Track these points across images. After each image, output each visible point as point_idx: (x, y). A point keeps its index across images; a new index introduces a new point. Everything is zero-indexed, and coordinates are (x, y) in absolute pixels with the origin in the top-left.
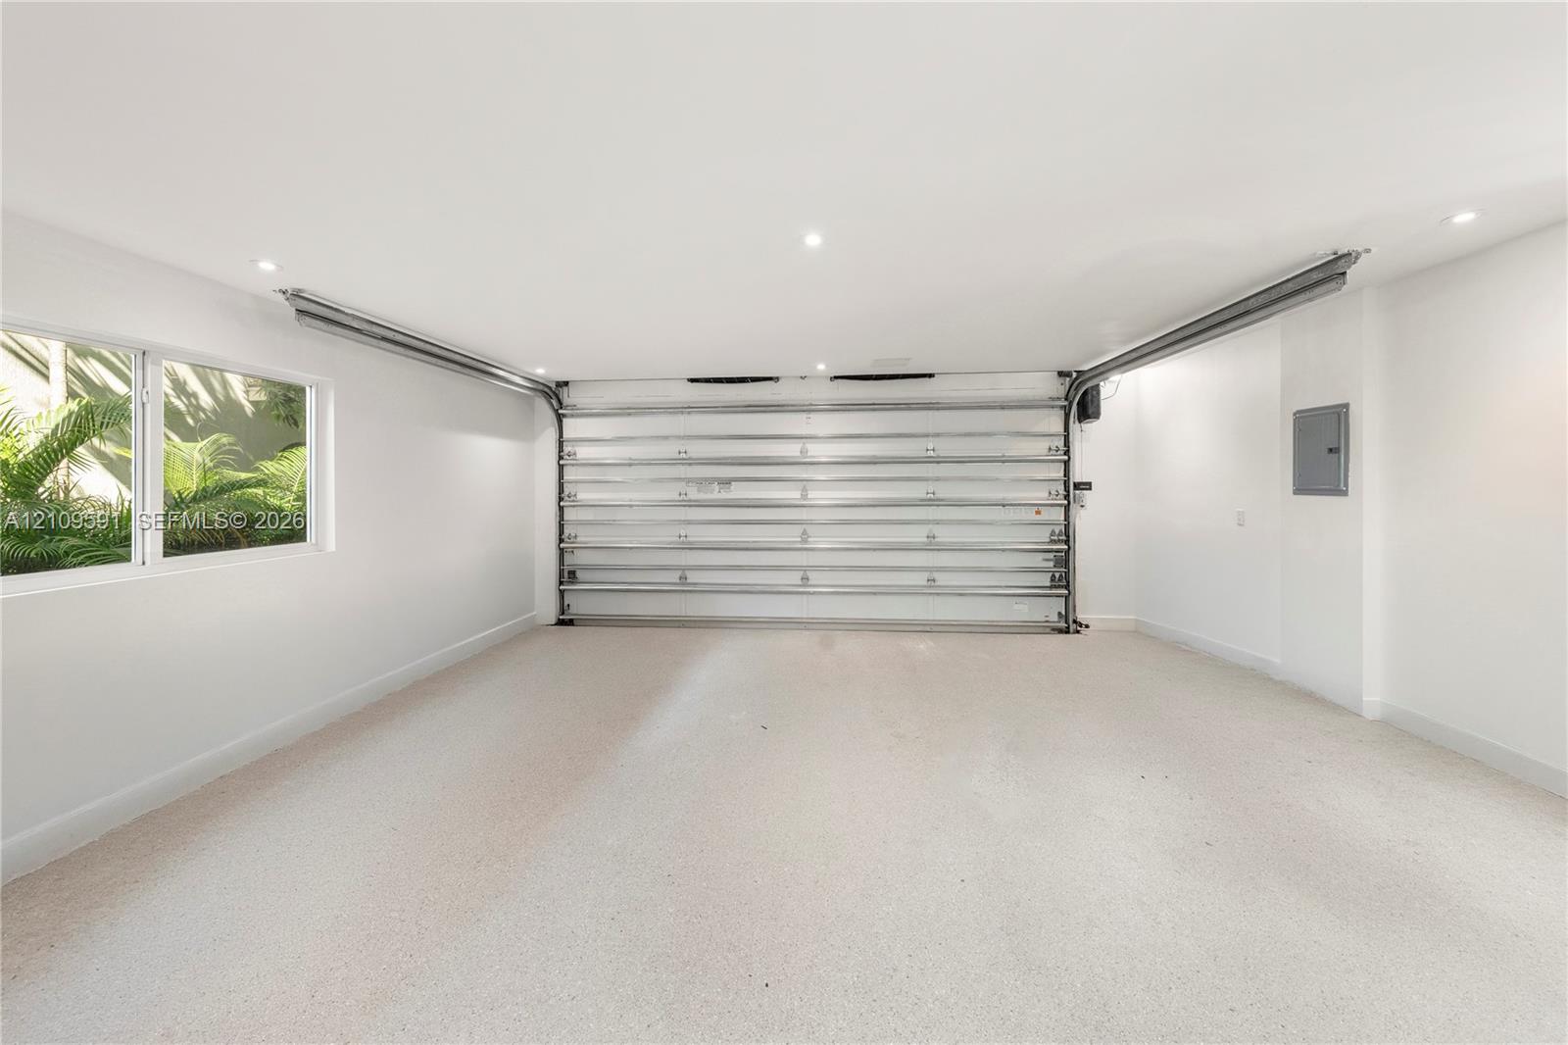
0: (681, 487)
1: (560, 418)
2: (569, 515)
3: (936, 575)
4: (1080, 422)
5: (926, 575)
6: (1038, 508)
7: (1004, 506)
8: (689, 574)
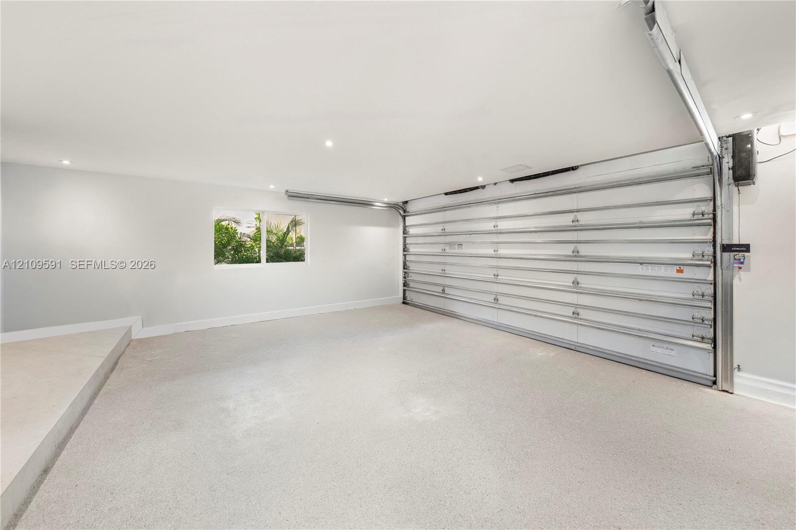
0: (443, 246)
1: (404, 218)
2: (408, 258)
3: (580, 311)
4: (737, 186)
5: (573, 309)
6: (680, 266)
7: (641, 264)
8: (446, 289)
